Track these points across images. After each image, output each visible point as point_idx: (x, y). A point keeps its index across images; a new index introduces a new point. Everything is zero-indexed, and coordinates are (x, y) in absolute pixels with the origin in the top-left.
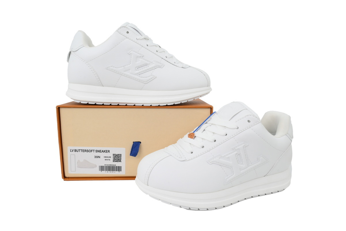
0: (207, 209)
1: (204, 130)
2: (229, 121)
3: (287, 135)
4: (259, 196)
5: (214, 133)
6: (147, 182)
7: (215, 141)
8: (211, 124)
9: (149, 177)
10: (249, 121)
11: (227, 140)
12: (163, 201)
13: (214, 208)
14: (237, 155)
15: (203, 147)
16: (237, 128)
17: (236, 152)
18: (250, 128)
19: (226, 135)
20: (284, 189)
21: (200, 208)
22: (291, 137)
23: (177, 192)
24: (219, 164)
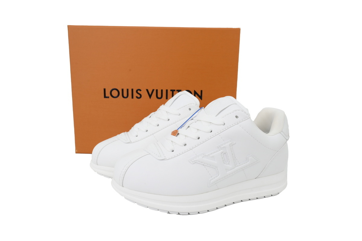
0: (189, 214)
1: (189, 127)
2: (216, 116)
3: (281, 133)
4: (249, 200)
5: (198, 130)
6: (122, 183)
7: (199, 138)
8: (196, 121)
9: (124, 177)
10: (237, 117)
11: (211, 137)
12: (139, 204)
13: (197, 212)
14: (223, 153)
15: (185, 145)
16: (224, 124)
17: (222, 151)
18: (238, 124)
19: (211, 131)
20: (278, 193)
21: (181, 212)
22: (286, 137)
23: (155, 194)
24: (202, 164)
